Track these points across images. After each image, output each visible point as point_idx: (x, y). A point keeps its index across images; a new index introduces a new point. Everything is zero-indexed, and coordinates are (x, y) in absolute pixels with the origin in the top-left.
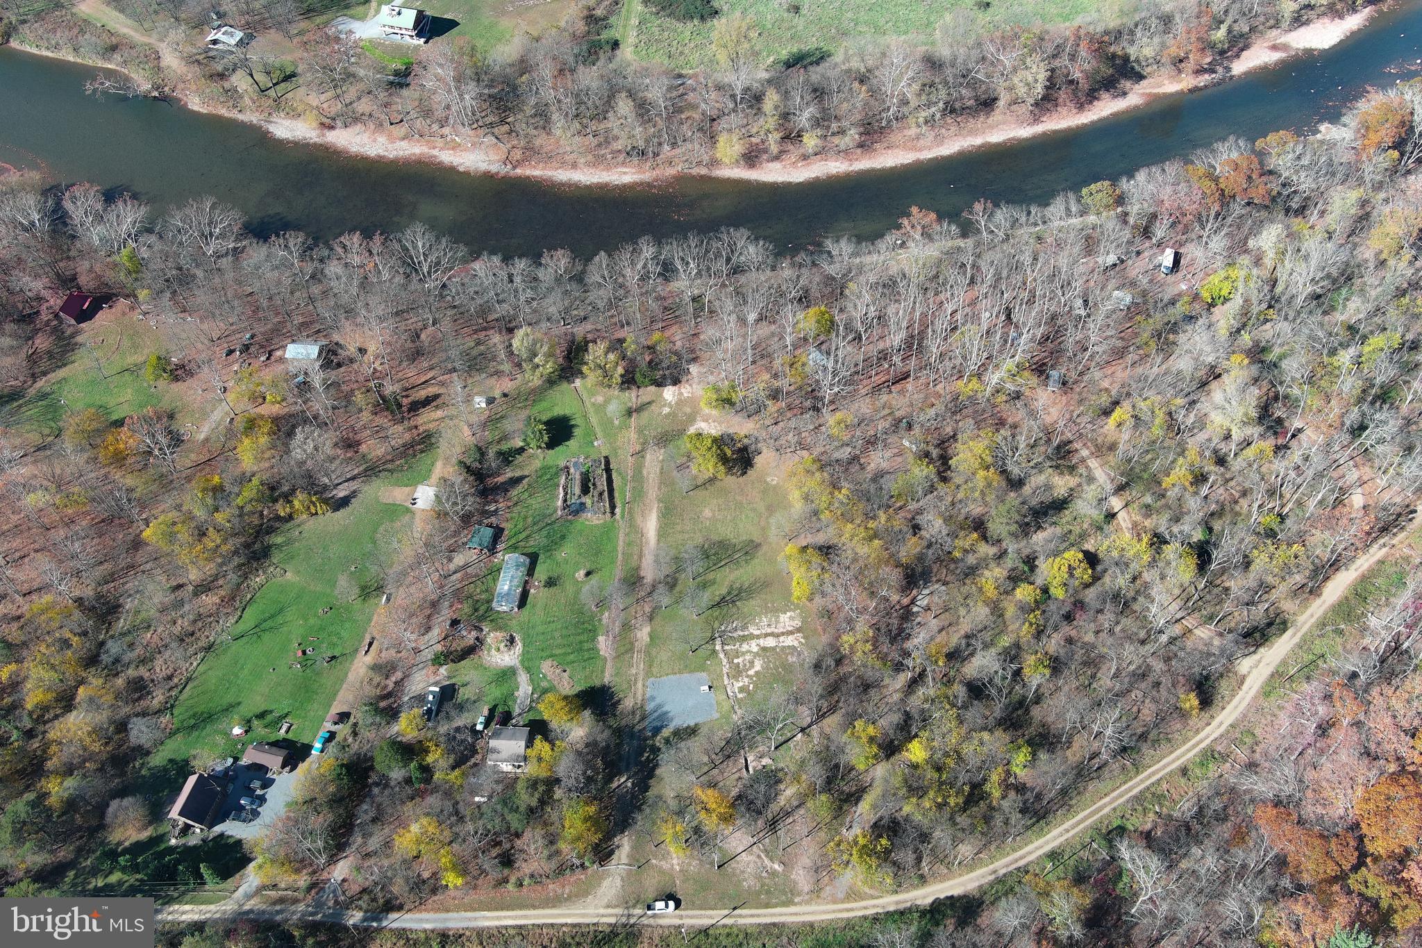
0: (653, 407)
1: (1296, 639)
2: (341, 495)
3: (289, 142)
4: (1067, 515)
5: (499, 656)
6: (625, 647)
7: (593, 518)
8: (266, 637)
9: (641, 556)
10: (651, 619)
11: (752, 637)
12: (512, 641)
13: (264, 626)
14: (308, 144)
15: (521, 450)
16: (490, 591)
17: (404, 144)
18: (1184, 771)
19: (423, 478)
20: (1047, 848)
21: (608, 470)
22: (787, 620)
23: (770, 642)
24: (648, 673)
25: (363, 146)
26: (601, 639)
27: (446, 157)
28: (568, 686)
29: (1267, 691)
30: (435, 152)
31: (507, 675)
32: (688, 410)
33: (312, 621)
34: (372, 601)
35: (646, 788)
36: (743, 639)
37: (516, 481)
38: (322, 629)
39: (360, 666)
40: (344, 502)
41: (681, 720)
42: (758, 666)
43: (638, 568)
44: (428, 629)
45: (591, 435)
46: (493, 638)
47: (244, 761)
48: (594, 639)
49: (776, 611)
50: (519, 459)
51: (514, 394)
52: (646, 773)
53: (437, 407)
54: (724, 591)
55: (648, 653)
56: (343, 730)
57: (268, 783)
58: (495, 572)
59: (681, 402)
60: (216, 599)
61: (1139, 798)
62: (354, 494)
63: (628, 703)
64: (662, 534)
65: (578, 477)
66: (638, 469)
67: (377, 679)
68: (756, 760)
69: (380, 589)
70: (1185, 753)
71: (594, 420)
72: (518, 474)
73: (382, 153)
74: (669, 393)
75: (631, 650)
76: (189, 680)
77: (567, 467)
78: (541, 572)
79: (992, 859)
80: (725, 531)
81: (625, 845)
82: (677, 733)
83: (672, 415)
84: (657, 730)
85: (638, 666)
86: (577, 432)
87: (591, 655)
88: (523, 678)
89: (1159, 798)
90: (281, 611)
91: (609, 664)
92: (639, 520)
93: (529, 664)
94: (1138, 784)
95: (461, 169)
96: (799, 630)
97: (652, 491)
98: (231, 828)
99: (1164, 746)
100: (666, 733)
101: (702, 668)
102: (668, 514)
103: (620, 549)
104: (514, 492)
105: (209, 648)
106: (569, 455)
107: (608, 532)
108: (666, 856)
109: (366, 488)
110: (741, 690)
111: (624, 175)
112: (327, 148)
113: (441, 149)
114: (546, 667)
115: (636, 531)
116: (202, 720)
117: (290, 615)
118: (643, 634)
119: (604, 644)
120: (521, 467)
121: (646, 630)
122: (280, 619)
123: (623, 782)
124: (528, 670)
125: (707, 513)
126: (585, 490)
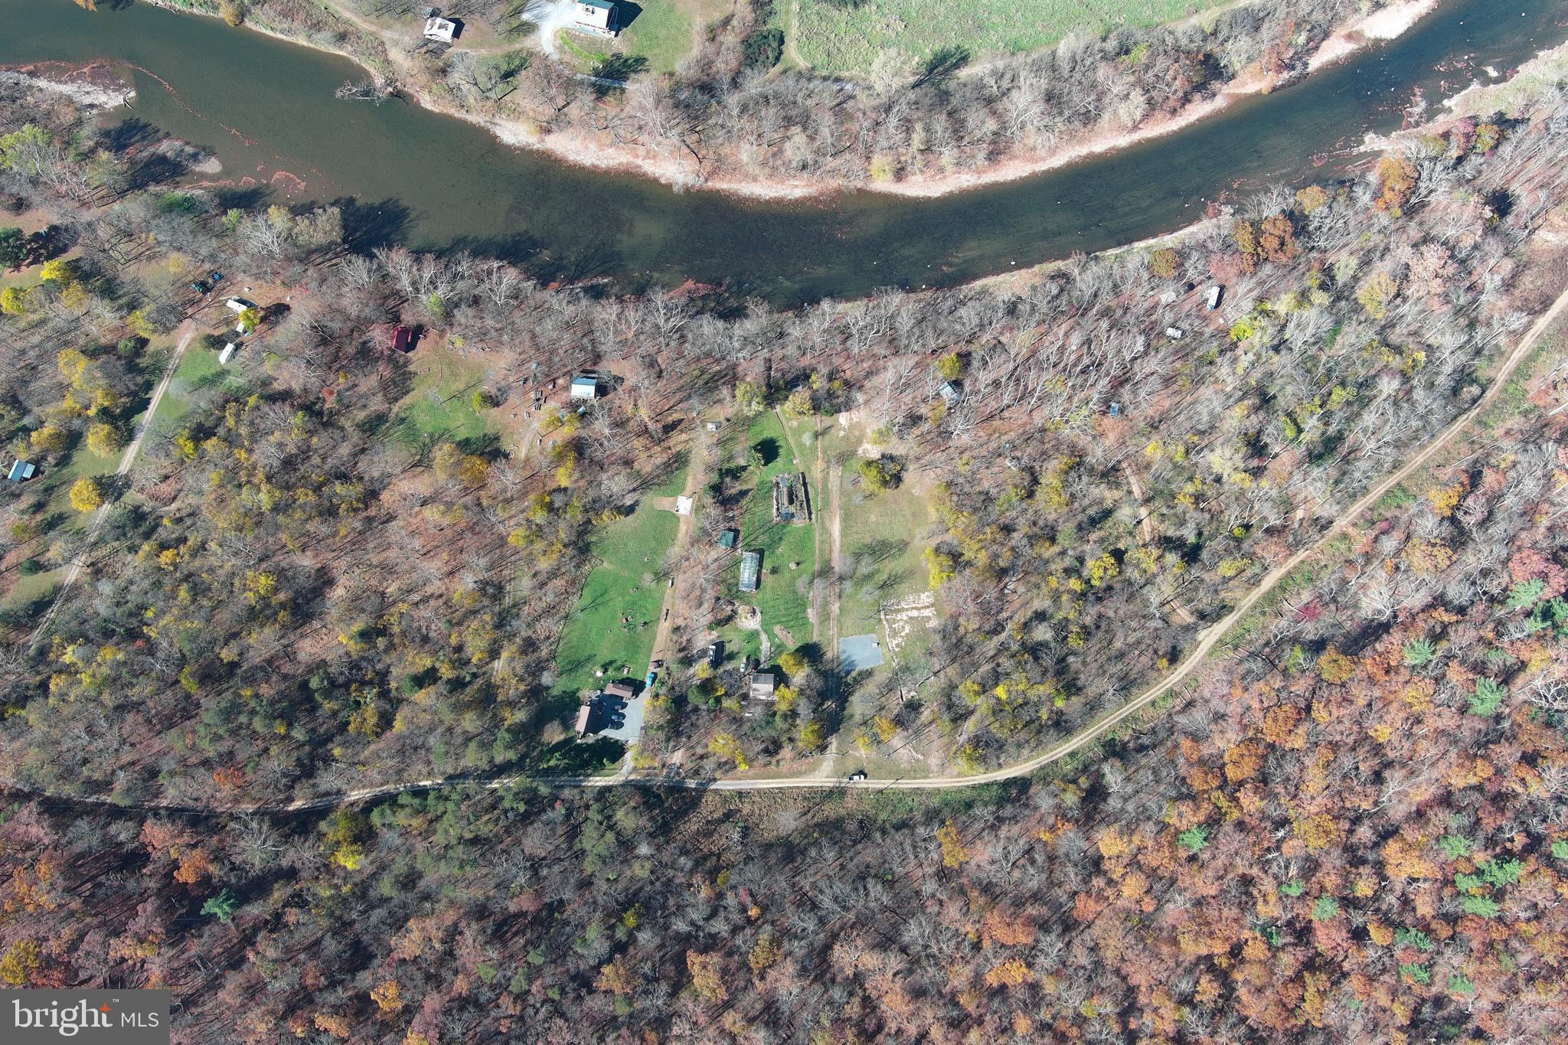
0: (833, 431)
1: (1236, 617)
2: (629, 503)
3: (516, 148)
4: (1110, 522)
5: (749, 622)
6: (825, 617)
7: (799, 523)
8: (601, 609)
9: (831, 551)
10: (840, 597)
11: (903, 610)
12: (754, 612)
13: (599, 601)
14: (531, 152)
15: (744, 468)
16: (736, 577)
17: (611, 151)
18: (1153, 703)
19: (680, 490)
20: (1070, 750)
21: (805, 484)
22: (926, 598)
23: (915, 613)
24: (840, 635)
25: (578, 153)
26: (809, 610)
27: (650, 168)
28: (792, 645)
29: (1211, 653)
30: (639, 161)
31: (753, 636)
32: (857, 433)
33: (627, 598)
34: (662, 583)
35: (844, 709)
36: (898, 611)
37: (743, 493)
38: (634, 603)
39: (664, 627)
40: (630, 510)
41: (862, 666)
42: (907, 630)
43: (829, 561)
44: (700, 605)
45: (790, 453)
46: (742, 609)
47: (607, 692)
48: (805, 610)
49: (918, 591)
50: (744, 474)
51: (734, 420)
52: (843, 700)
53: (682, 431)
54: (885, 577)
55: (839, 621)
56: (661, 673)
57: (624, 706)
58: (737, 563)
59: (852, 426)
60: (563, 582)
61: (1124, 720)
62: (636, 503)
63: (829, 655)
64: (844, 534)
65: (785, 490)
66: (825, 481)
67: (675, 638)
68: (907, 693)
69: (666, 575)
70: (1155, 692)
71: (791, 441)
72: (745, 487)
73: (596, 163)
74: (843, 418)
75: (828, 619)
76: (560, 638)
77: (778, 483)
78: (767, 565)
79: (1039, 756)
80: (885, 534)
81: (834, 742)
82: (860, 674)
83: (846, 438)
84: (848, 673)
85: (833, 631)
86: (781, 451)
87: (804, 622)
88: (764, 637)
89: (1135, 719)
90: (606, 591)
91: (816, 628)
92: (828, 524)
93: (766, 627)
94: (1126, 711)
95: (663, 181)
96: (933, 605)
97: (835, 501)
98: (608, 733)
99: (1145, 687)
100: (854, 674)
101: (873, 631)
102: (847, 518)
103: (817, 545)
104: (744, 502)
105: (566, 617)
106: (777, 472)
107: (808, 531)
108: (857, 749)
109: (644, 498)
110: (897, 645)
111: (795, 189)
112: (549, 156)
113: (645, 158)
114: (777, 629)
115: (826, 531)
116: (575, 666)
117: (612, 594)
118: (835, 608)
119: (811, 614)
120: (746, 482)
121: (837, 605)
122: (607, 597)
123: (830, 704)
124: (766, 632)
125: (873, 518)
126: (791, 502)
